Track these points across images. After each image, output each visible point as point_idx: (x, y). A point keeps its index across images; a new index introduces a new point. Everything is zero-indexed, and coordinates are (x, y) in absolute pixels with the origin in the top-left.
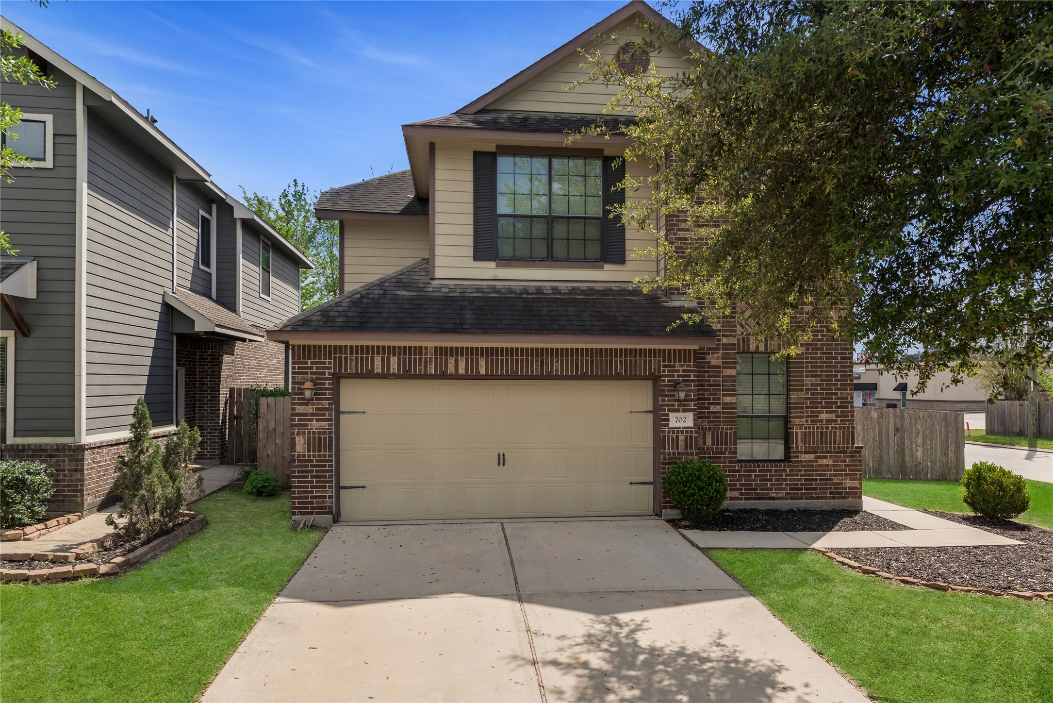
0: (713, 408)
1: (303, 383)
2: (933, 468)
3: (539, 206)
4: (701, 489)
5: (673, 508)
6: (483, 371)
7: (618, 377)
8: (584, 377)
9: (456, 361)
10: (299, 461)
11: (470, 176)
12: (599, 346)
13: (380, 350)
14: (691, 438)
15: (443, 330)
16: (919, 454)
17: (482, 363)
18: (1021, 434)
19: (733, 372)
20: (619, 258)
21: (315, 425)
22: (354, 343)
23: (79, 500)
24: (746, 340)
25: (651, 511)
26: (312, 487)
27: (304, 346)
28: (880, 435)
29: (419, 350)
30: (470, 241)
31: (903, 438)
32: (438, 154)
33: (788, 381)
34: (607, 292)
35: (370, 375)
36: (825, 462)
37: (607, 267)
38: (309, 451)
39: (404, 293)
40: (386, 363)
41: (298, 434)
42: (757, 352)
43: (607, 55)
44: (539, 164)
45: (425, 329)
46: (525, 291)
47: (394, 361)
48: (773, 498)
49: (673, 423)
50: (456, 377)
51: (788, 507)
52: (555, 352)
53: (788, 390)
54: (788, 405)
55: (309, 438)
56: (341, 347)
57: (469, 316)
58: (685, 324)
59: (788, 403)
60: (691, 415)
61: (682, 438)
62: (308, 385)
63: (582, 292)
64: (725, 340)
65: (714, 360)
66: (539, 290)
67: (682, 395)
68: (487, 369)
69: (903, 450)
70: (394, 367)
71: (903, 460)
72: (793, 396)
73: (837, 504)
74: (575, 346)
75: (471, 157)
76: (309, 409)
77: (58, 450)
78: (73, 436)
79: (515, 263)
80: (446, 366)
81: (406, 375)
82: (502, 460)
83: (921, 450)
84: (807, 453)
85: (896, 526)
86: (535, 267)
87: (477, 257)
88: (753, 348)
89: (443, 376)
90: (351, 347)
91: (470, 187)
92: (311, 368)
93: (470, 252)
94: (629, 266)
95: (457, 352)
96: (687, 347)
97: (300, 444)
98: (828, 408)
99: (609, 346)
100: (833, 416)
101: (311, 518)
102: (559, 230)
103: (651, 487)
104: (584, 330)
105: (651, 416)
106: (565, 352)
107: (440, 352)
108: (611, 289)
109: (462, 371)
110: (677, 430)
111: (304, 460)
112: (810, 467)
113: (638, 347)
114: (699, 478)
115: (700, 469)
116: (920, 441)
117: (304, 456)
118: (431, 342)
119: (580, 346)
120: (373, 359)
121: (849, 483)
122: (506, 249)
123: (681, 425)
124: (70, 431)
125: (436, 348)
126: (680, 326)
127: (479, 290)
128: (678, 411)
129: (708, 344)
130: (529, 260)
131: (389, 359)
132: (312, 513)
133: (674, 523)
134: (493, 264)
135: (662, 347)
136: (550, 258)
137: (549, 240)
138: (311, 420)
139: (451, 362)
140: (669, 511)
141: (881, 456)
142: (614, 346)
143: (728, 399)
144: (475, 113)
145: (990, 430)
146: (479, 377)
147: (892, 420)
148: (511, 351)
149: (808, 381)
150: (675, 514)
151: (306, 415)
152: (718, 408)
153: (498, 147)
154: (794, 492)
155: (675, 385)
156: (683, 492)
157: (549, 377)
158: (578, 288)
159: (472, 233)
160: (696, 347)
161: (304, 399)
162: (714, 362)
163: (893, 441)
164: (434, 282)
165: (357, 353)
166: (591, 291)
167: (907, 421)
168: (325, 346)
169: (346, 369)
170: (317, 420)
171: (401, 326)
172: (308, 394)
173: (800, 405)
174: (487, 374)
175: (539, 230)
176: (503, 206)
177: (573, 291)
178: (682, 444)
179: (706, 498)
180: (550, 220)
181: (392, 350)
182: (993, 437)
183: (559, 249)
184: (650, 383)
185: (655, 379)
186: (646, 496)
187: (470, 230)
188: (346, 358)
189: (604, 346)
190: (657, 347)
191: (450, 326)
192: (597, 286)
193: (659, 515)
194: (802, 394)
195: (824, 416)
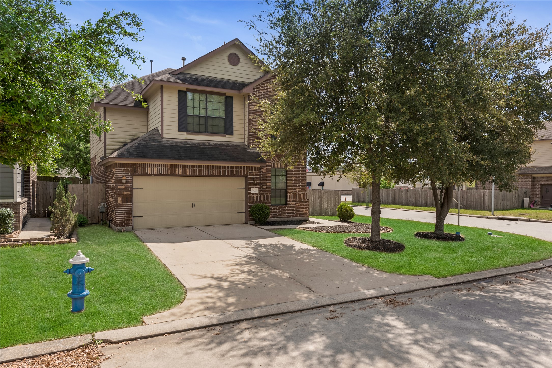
0: (263, 187)
1: (122, 177)
2: (330, 211)
3: (203, 113)
4: (263, 212)
5: (252, 220)
6: (188, 174)
7: (234, 176)
8: (223, 176)
9: (179, 170)
10: (119, 207)
11: (177, 99)
12: (228, 165)
13: (150, 165)
14: (259, 196)
15: (175, 159)
16: (326, 206)
17: (188, 170)
18: (364, 202)
19: (270, 175)
20: (231, 134)
21: (125, 193)
22: (140, 162)
23: (18, 225)
24: (274, 164)
25: (244, 222)
26: (124, 216)
27: (121, 163)
28: (313, 199)
29: (165, 165)
30: (177, 124)
31: (321, 200)
32: (164, 90)
33: (287, 178)
34: (228, 145)
35: (147, 175)
36: (298, 205)
37: (227, 136)
38: (123, 203)
39: (154, 143)
40: (152, 170)
41: (119, 196)
42: (277, 168)
43: (225, 57)
44: (203, 97)
45: (169, 158)
46: (199, 144)
47: (155, 169)
48: (282, 217)
49: (252, 192)
50: (178, 175)
51: (286, 220)
52: (213, 167)
53: (287, 181)
54: (287, 186)
55: (123, 198)
56: (135, 164)
57: (182, 153)
58: (263, 159)
59: (287, 185)
60: (258, 189)
61: (255, 196)
62: (124, 178)
63: (219, 145)
64: (267, 164)
65: (264, 170)
66: (204, 144)
67: (256, 182)
68: (189, 173)
69: (321, 204)
70: (155, 172)
71: (321, 208)
72: (288, 183)
73: (301, 218)
74: (220, 165)
75: (177, 92)
76: (123, 187)
77: (7, 205)
78: (13, 199)
79: (194, 133)
80: (175, 171)
81: (160, 174)
82: (193, 205)
83: (327, 204)
84: (292, 202)
85: (318, 223)
86: (201, 135)
87: (179, 130)
88: (276, 166)
89: (174, 175)
90: (139, 164)
91: (177, 103)
92: (124, 172)
93: (177, 128)
94: (235, 136)
95: (179, 166)
96: (257, 166)
97: (120, 200)
98: (299, 187)
99: (231, 165)
100: (300, 189)
101: (124, 228)
102: (210, 122)
103: (244, 214)
104: (224, 160)
105: (244, 190)
106: (217, 167)
107: (172, 166)
108: (229, 145)
109: (180, 173)
110: (254, 194)
111: (121, 206)
112: (293, 206)
113: (241, 166)
114: (262, 209)
115: (262, 206)
116: (326, 201)
117: (121, 205)
118: (169, 163)
119: (222, 165)
120: (147, 168)
121: (305, 212)
122: (190, 127)
123: (255, 192)
124: (12, 197)
125: (171, 165)
126: (261, 159)
127: (182, 143)
128: (254, 187)
129: (263, 165)
130: (199, 132)
131: (153, 169)
132: (124, 226)
133: (253, 225)
134: (185, 133)
135: (249, 166)
136: (206, 132)
137: (206, 125)
138: (124, 191)
139: (177, 170)
140: (251, 221)
141: (314, 207)
142: (233, 165)
143: (268, 184)
144: (178, 74)
145: (353, 201)
146: (186, 176)
147: (317, 193)
148: (198, 166)
149: (293, 178)
150: (252, 222)
151: (122, 189)
152: (265, 187)
153: (187, 89)
154: (289, 215)
155: (253, 179)
156: (257, 214)
157: (211, 176)
158: (217, 144)
159: (177, 121)
160: (260, 166)
161: (122, 183)
162: (264, 171)
163: (318, 201)
164: (163, 139)
165: (141, 166)
166: (222, 145)
167: (322, 194)
168: (129, 164)
169: (137, 172)
170: (126, 191)
171: (159, 157)
172: (124, 181)
173: (290, 186)
174: (189, 175)
175: (202, 121)
176: (189, 111)
177: (216, 145)
178: (255, 199)
179: (264, 215)
180: (206, 118)
181: (155, 165)
182: (354, 203)
183: (210, 129)
184: (244, 178)
185: (246, 177)
186: (242, 217)
187: (177, 120)
188: (137, 168)
189: (230, 165)
190: (247, 166)
191: (177, 157)
192: (224, 143)
193: (247, 223)
194: (291, 182)
195: (297, 190)
